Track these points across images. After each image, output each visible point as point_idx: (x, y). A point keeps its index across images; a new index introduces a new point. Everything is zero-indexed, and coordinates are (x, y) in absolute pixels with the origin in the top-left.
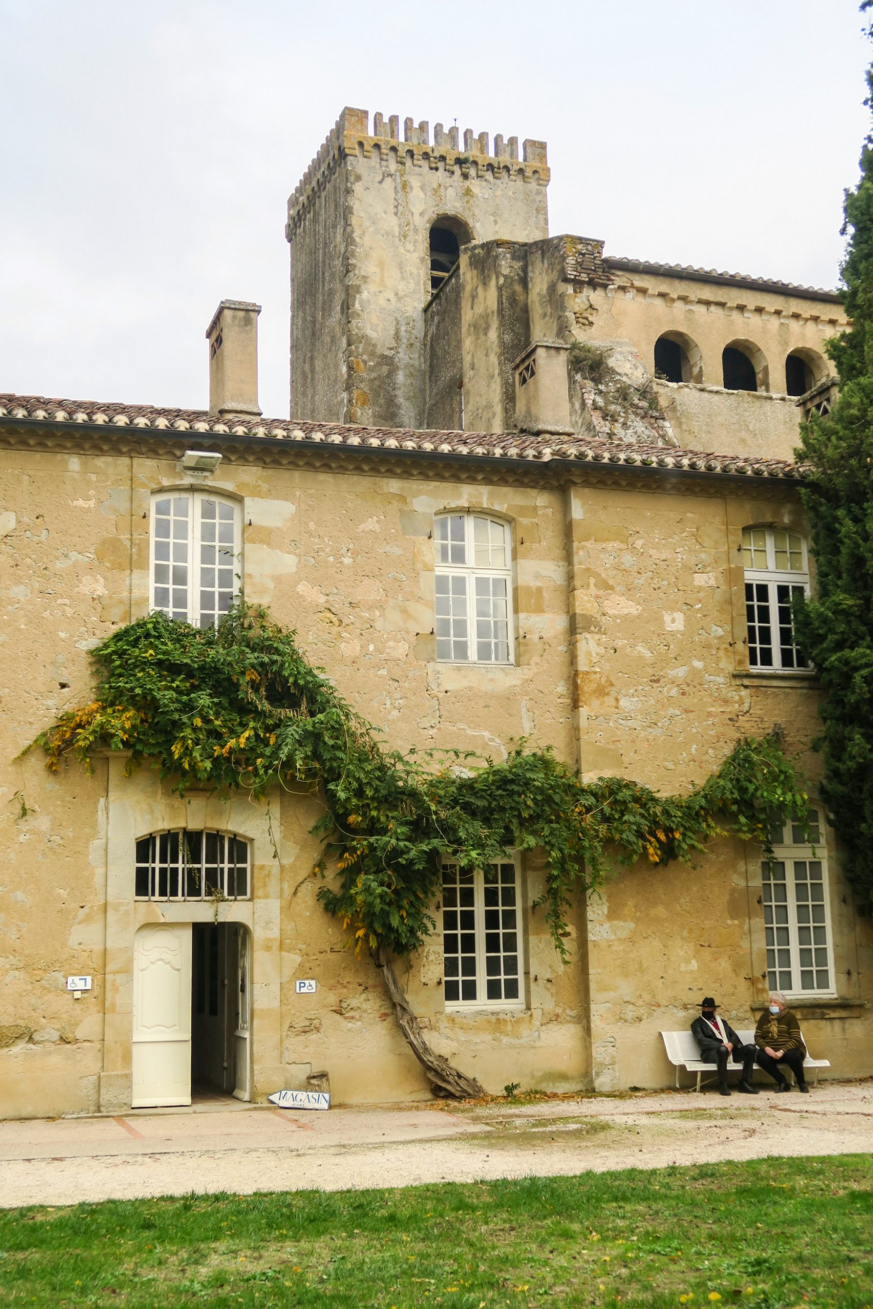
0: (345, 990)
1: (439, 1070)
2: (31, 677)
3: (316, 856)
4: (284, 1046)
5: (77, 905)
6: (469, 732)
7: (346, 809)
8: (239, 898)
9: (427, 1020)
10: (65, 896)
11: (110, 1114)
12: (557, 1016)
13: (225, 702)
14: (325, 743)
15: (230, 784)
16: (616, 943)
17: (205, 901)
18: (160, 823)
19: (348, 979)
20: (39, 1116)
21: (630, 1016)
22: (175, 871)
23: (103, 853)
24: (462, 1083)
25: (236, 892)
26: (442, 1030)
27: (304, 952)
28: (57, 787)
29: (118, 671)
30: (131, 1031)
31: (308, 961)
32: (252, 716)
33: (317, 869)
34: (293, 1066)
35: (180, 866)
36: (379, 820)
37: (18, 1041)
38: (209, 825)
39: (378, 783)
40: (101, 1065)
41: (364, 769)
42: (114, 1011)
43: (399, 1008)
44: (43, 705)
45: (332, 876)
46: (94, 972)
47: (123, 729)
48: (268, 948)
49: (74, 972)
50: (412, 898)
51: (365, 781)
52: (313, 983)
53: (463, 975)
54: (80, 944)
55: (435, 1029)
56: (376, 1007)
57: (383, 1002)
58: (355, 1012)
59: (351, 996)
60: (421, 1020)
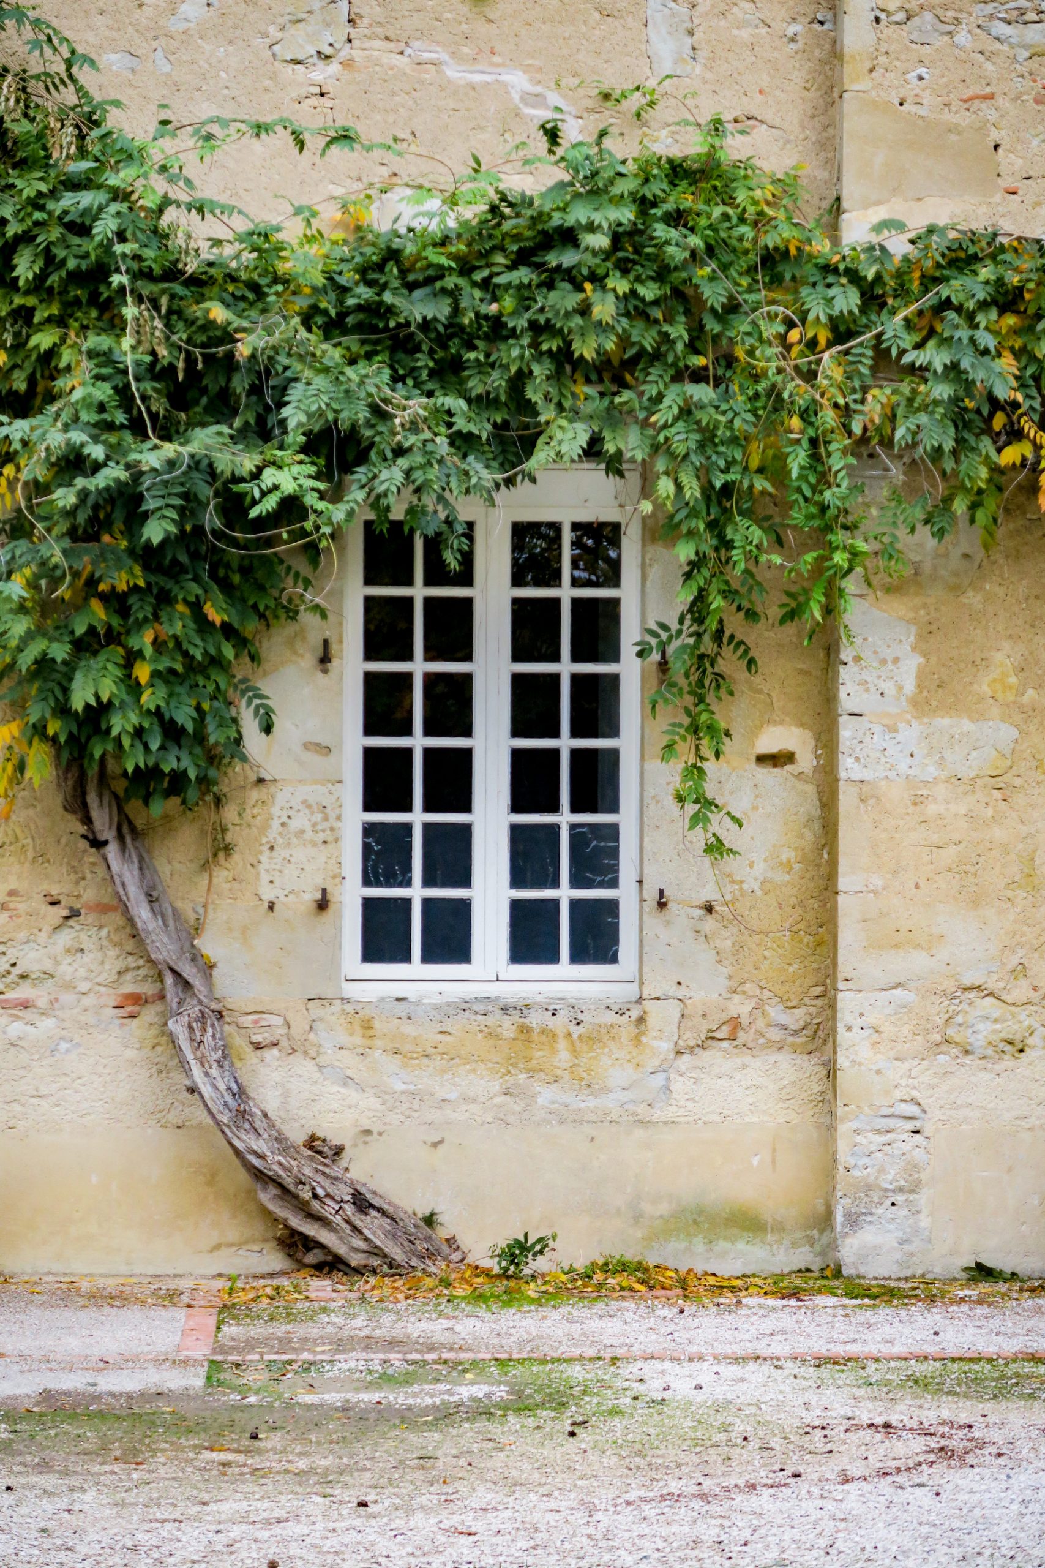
0: (3, 918)
1: (289, 1182)
6: (453, 73)
9: (279, 1021)
12: (735, 1024)
16: (941, 790)
19: (13, 884)
21: (982, 1034)
24: (373, 1226)
26: (329, 1055)
41: (20, 193)
43: (170, 981)
50: (177, 626)
53: (428, 882)
55: (305, 1053)
56: (105, 975)
57: (130, 959)
58: (34, 986)
59: (22, 935)
60: (256, 1022)
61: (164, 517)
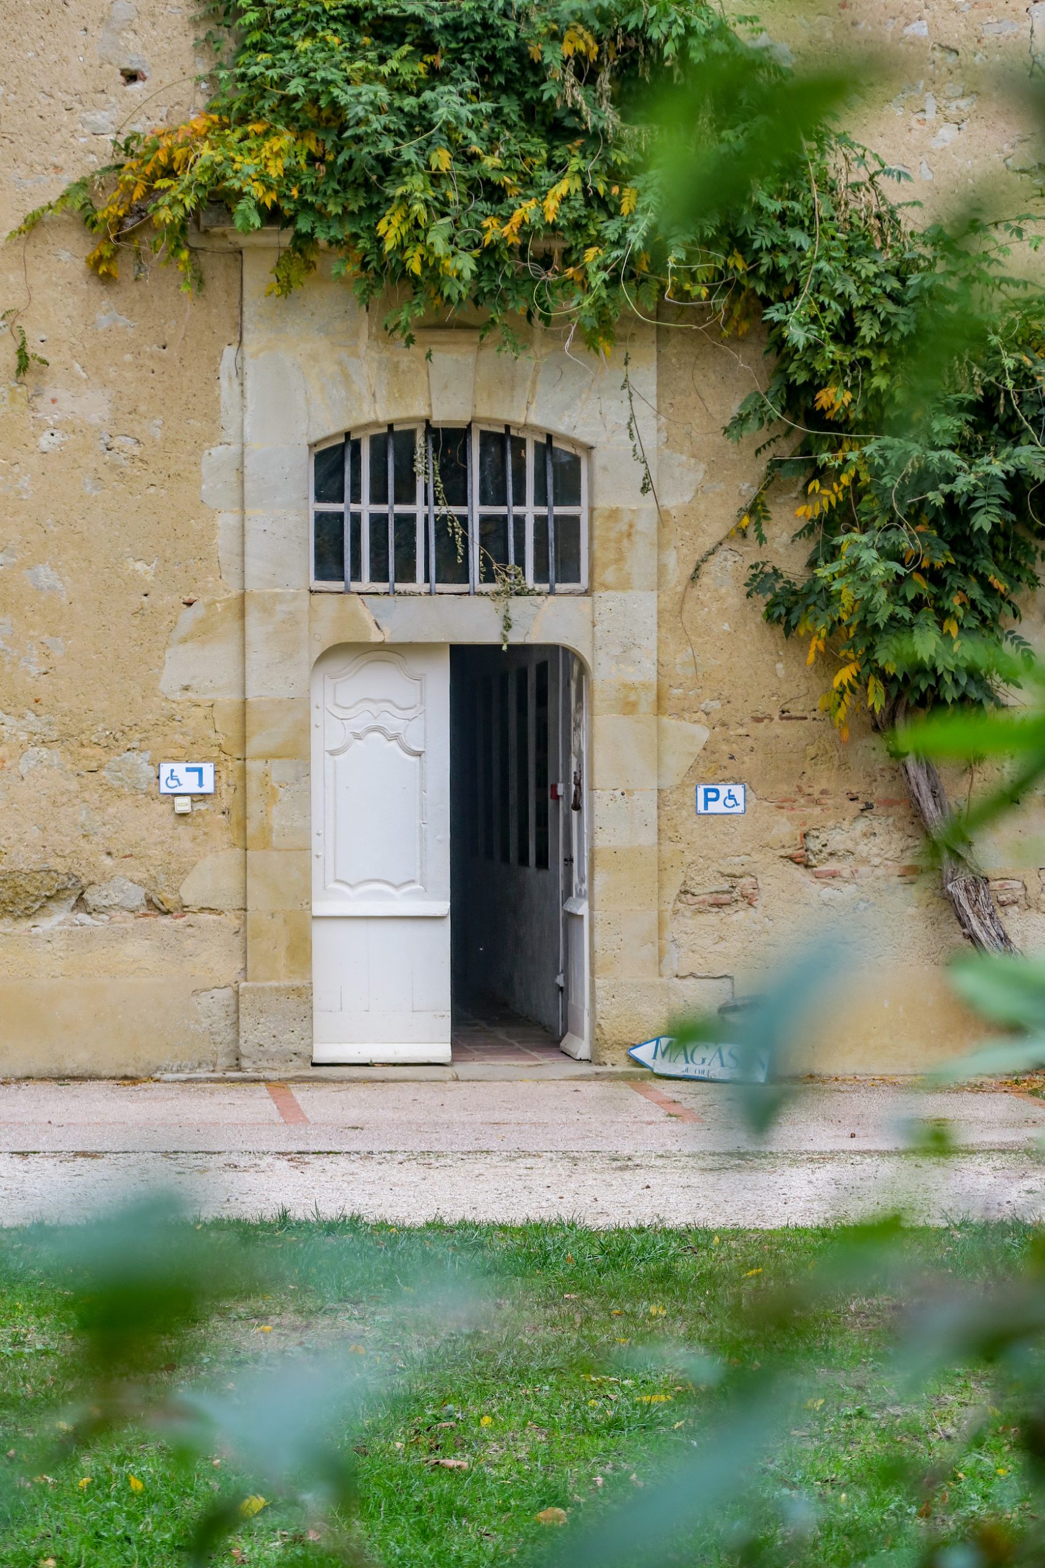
0: (817, 810)
2: (54, 57)
3: (747, 488)
4: (668, 935)
5: (176, 599)
7: (814, 373)
8: (560, 587)
9: (1019, 885)
10: (149, 578)
11: (261, 1075)
13: (511, 107)
14: (759, 209)
15: (530, 315)
17: (481, 594)
18: (366, 407)
19: (824, 784)
20: (104, 1073)
22: (406, 523)
23: (233, 477)
25: (552, 574)
27: (716, 717)
28: (123, 321)
29: (255, 37)
30: (308, 891)
31: (726, 740)
32: (578, 142)
33: (746, 521)
34: (691, 982)
35: (418, 509)
36: (892, 398)
37: (52, 905)
38: (483, 412)
39: (891, 307)
40: (240, 966)
41: (858, 274)
42: (266, 845)
43: (946, 856)
44: (84, 123)
45: (785, 538)
46: (220, 755)
47: (263, 178)
48: (629, 707)
49: (173, 752)
50: (975, 592)
51: (857, 302)
52: (738, 791)
54: (186, 688)
55: (1038, 909)
56: (892, 852)
57: (910, 840)
58: (839, 861)
59: (831, 824)
60: (1001, 886)
61: (988, 512)
